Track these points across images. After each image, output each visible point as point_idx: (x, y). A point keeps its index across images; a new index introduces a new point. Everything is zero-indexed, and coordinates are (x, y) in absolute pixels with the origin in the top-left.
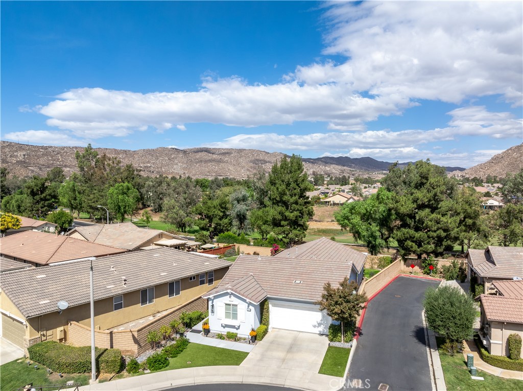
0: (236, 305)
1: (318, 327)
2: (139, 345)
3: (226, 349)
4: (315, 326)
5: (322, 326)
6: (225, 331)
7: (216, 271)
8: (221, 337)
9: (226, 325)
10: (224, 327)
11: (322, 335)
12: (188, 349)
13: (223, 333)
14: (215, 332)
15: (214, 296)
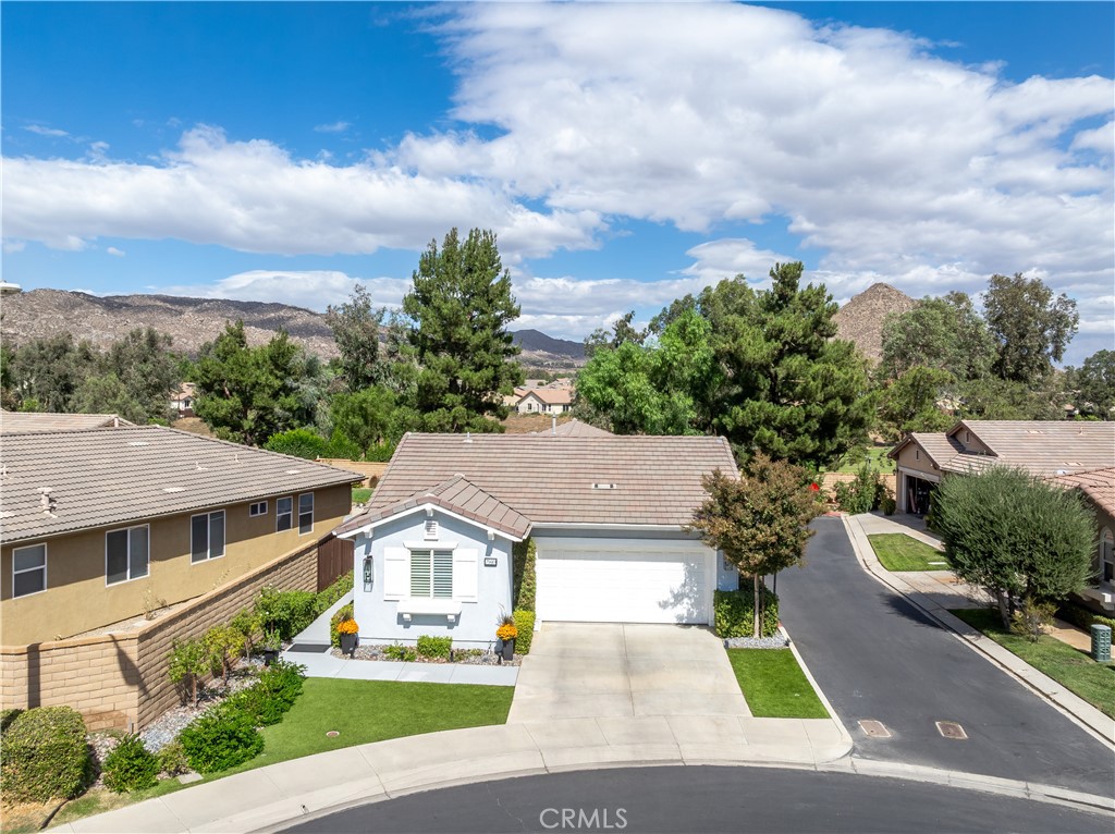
0: (449, 553)
1: (674, 605)
2: (143, 689)
3: (434, 684)
4: (664, 605)
5: (686, 600)
6: (411, 637)
7: (322, 491)
8: (401, 655)
9: (413, 616)
10: (407, 624)
11: (688, 625)
12: (308, 696)
13: (406, 644)
14: (374, 643)
15: (375, 530)
